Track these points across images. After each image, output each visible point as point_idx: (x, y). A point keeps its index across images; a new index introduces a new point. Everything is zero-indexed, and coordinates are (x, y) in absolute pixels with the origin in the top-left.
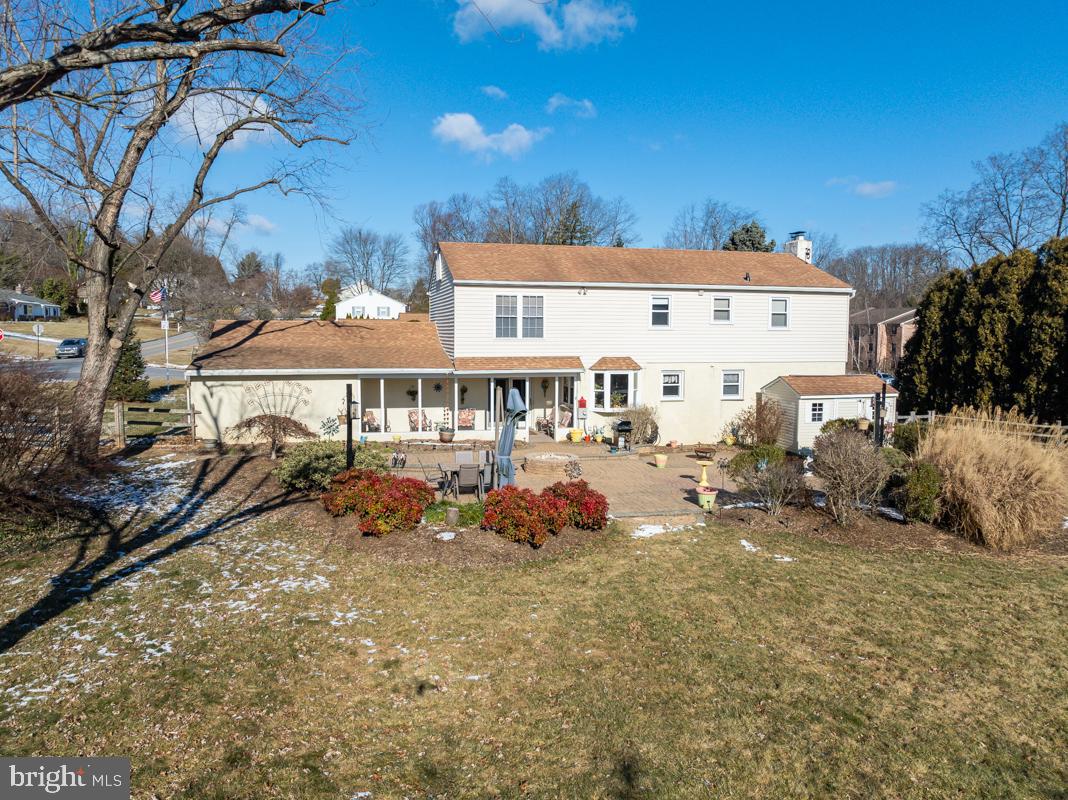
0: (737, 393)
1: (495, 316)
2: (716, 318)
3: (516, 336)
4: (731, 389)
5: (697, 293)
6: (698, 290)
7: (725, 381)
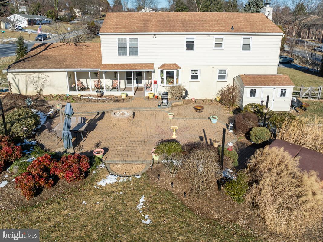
0: (225, 78)
1: (117, 47)
2: (216, 46)
3: (127, 55)
4: (222, 76)
5: (207, 36)
6: (207, 35)
7: (219, 73)
